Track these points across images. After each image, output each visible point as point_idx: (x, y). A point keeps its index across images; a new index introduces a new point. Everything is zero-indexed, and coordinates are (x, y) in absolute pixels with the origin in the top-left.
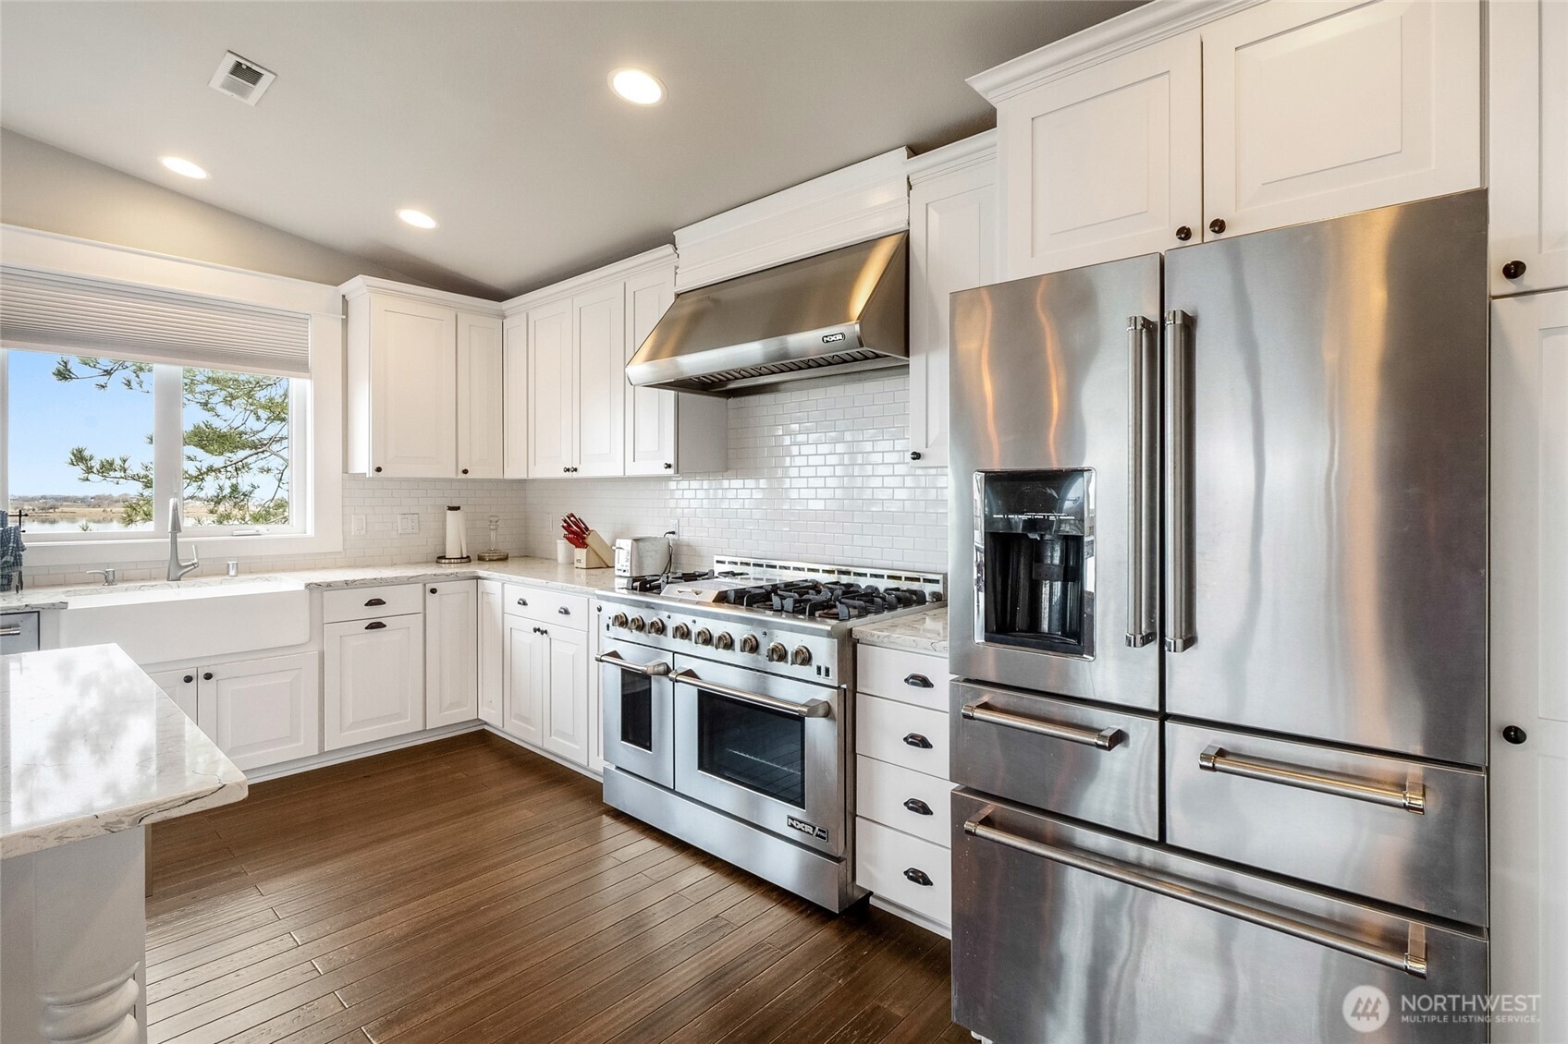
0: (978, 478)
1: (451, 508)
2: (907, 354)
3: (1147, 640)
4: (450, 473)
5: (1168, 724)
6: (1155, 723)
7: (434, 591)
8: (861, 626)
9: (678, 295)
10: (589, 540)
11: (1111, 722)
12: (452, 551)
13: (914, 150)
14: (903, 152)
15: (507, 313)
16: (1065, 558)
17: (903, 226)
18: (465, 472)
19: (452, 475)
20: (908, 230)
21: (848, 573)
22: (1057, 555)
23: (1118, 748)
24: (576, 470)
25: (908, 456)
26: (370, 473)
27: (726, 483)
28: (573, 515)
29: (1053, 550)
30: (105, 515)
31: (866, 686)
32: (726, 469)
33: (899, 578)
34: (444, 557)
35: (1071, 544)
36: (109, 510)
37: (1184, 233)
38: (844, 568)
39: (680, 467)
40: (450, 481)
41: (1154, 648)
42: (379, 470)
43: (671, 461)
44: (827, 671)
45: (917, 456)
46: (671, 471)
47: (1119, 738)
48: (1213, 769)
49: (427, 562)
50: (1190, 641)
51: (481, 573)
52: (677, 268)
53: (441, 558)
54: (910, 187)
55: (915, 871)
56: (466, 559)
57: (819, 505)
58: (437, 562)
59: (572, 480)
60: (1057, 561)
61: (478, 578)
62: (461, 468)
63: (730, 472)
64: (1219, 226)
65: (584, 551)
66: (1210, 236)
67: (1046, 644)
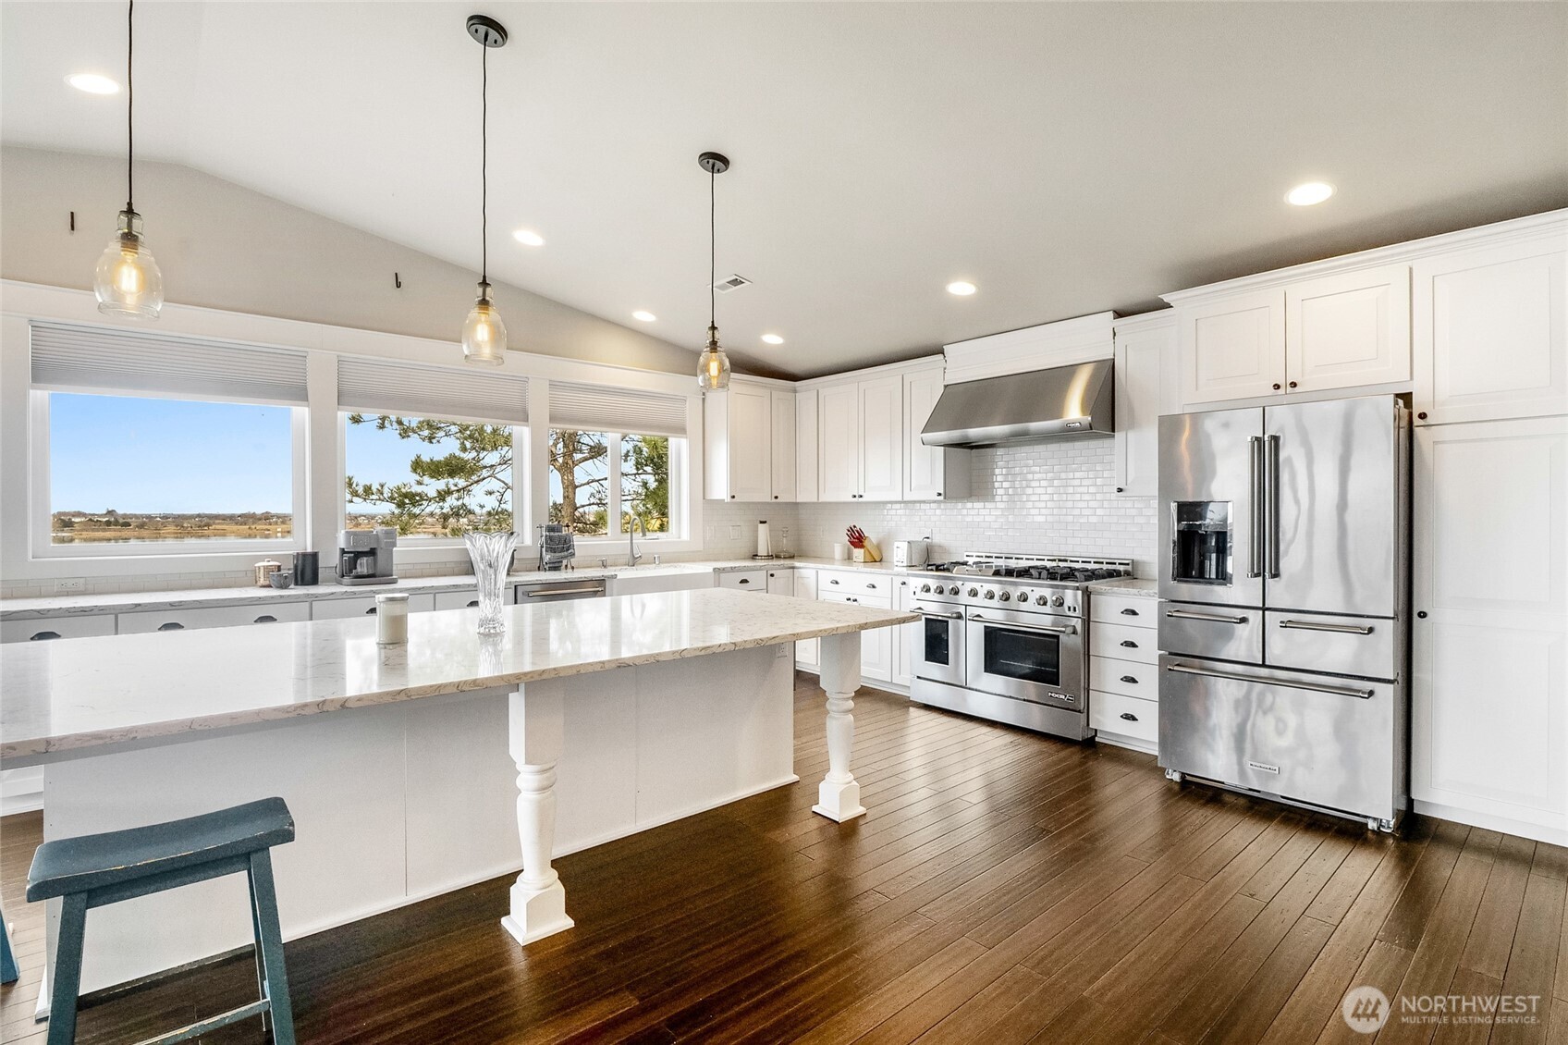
0: (1174, 506)
1: (761, 522)
2: (1113, 431)
3: (1257, 575)
4: (768, 499)
5: (1266, 612)
6: (1261, 612)
7: (772, 575)
8: (1092, 585)
9: (946, 386)
10: (866, 543)
11: (1239, 613)
12: (762, 551)
13: (1119, 314)
14: (1111, 314)
15: (797, 389)
16: (1217, 542)
17: (1112, 357)
18: (776, 497)
19: (769, 500)
20: (1114, 359)
21: (1066, 561)
22: (1214, 540)
23: (1243, 624)
24: (861, 496)
25: (1115, 490)
26: (728, 499)
27: (969, 505)
28: (855, 527)
29: (1212, 539)
30: (251, 532)
31: (1097, 617)
32: (971, 496)
33: (1102, 563)
34: (757, 555)
35: (1221, 537)
36: (253, 527)
37: (1277, 387)
38: (1063, 558)
39: (948, 495)
40: (768, 503)
41: (1261, 578)
42: (733, 497)
43: (942, 492)
44: (1075, 608)
45: (1120, 490)
46: (941, 498)
47: (1243, 620)
48: (1286, 627)
49: (744, 559)
50: (1276, 575)
51: (797, 564)
52: (945, 369)
53: (754, 556)
54: (1115, 334)
55: (1126, 715)
56: (770, 557)
57: (1041, 519)
58: (753, 558)
59: (858, 503)
60: (1213, 544)
61: (793, 568)
62: (774, 495)
63: (973, 498)
64: (1294, 385)
65: (862, 550)
66: (1289, 389)
67: (1210, 582)
